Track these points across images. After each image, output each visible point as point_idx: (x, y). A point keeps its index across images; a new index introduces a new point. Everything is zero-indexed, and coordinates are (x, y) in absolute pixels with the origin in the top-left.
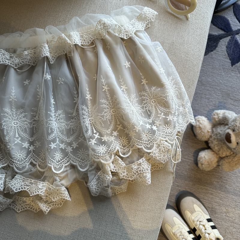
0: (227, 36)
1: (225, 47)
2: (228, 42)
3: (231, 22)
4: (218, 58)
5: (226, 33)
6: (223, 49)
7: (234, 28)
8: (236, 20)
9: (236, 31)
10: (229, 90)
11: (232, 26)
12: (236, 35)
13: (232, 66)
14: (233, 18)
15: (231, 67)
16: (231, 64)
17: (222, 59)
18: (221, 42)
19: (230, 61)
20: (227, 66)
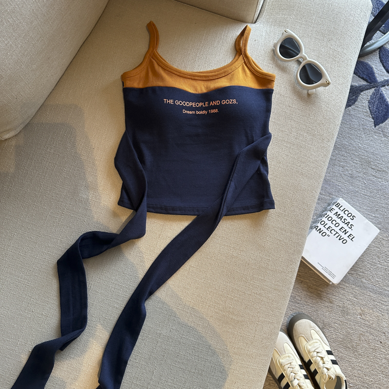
0: (371, 88)
1: (367, 102)
2: (371, 96)
3: (375, 70)
4: (358, 115)
5: (369, 84)
6: (364, 105)
7: (380, 79)
8: (382, 68)
9: (382, 82)
10: (370, 157)
11: (376, 75)
12: (382, 87)
13: (375, 127)
14: (378, 65)
15: (373, 127)
16: (374, 124)
17: (363, 117)
18: (362, 95)
19: (373, 121)
20: (368, 127)
